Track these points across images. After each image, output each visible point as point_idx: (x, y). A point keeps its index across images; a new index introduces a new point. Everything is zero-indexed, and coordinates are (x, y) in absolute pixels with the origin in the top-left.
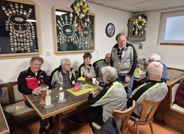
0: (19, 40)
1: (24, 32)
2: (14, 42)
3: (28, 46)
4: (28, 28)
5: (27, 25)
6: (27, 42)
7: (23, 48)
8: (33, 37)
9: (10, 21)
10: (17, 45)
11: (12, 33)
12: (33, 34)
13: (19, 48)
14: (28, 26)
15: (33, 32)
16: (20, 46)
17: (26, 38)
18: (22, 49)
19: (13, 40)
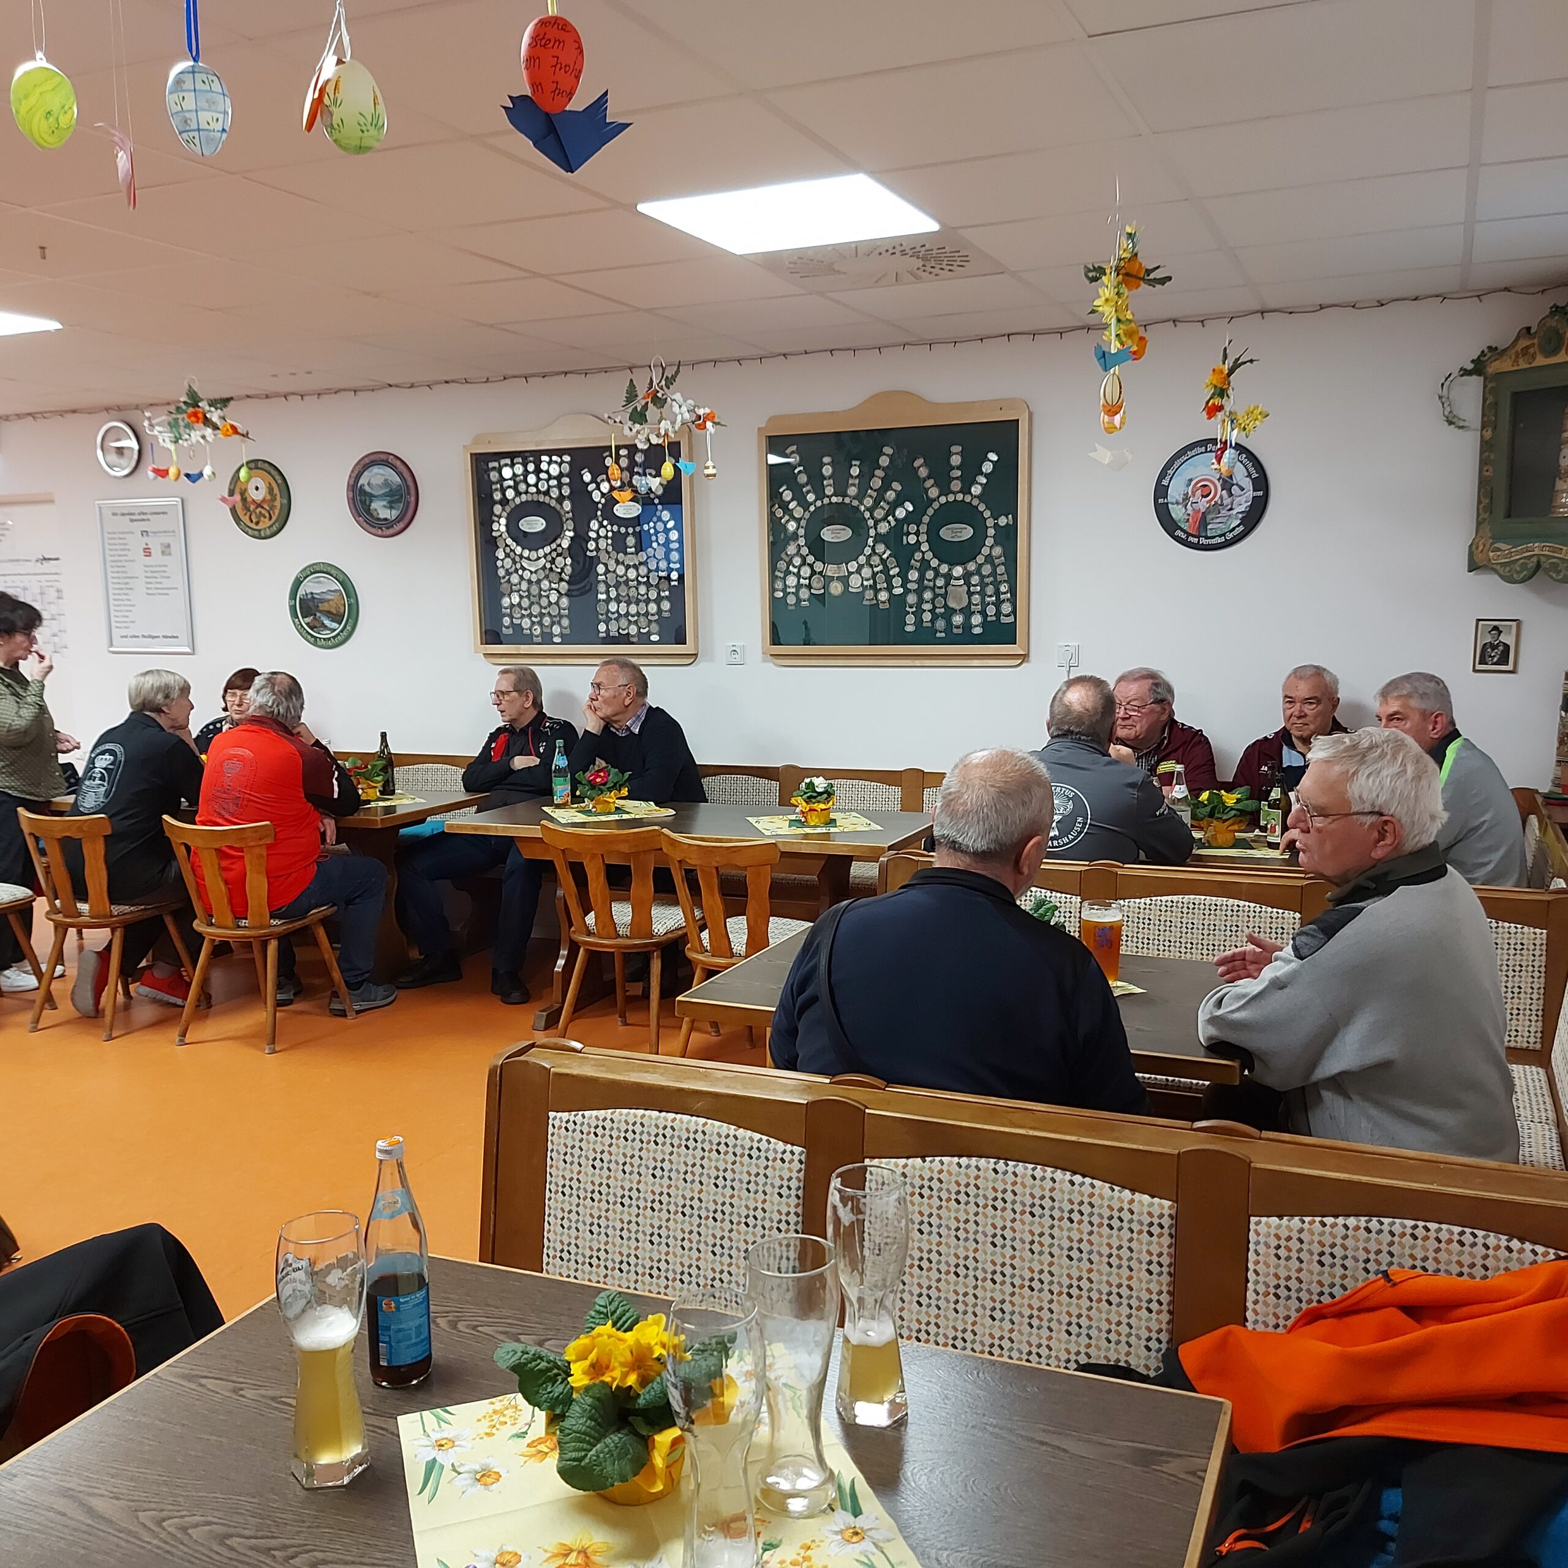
0: (623, 591)
1: (643, 556)
2: (608, 600)
3: (653, 615)
4: (657, 541)
5: (654, 528)
6: (648, 601)
7: (636, 622)
8: (674, 575)
9: (600, 519)
10: (618, 611)
11: (606, 565)
12: (672, 565)
13: (623, 623)
14: (657, 532)
15: (675, 556)
16: (628, 614)
17: (648, 584)
18: (633, 630)
19: (607, 592)
